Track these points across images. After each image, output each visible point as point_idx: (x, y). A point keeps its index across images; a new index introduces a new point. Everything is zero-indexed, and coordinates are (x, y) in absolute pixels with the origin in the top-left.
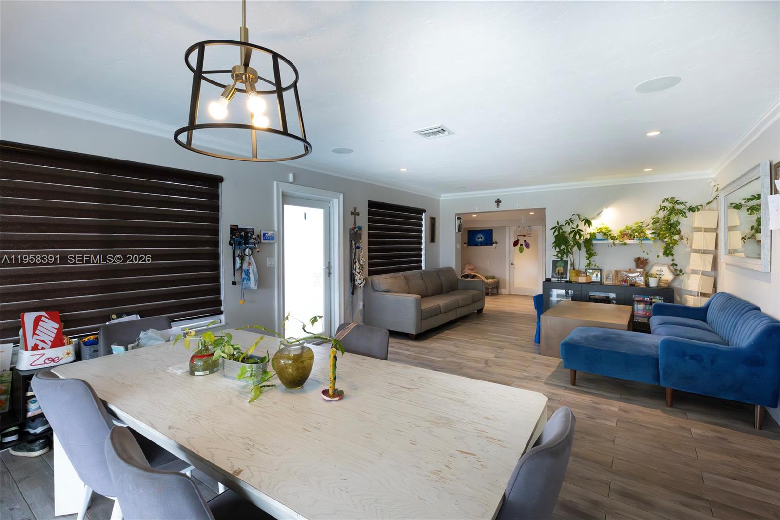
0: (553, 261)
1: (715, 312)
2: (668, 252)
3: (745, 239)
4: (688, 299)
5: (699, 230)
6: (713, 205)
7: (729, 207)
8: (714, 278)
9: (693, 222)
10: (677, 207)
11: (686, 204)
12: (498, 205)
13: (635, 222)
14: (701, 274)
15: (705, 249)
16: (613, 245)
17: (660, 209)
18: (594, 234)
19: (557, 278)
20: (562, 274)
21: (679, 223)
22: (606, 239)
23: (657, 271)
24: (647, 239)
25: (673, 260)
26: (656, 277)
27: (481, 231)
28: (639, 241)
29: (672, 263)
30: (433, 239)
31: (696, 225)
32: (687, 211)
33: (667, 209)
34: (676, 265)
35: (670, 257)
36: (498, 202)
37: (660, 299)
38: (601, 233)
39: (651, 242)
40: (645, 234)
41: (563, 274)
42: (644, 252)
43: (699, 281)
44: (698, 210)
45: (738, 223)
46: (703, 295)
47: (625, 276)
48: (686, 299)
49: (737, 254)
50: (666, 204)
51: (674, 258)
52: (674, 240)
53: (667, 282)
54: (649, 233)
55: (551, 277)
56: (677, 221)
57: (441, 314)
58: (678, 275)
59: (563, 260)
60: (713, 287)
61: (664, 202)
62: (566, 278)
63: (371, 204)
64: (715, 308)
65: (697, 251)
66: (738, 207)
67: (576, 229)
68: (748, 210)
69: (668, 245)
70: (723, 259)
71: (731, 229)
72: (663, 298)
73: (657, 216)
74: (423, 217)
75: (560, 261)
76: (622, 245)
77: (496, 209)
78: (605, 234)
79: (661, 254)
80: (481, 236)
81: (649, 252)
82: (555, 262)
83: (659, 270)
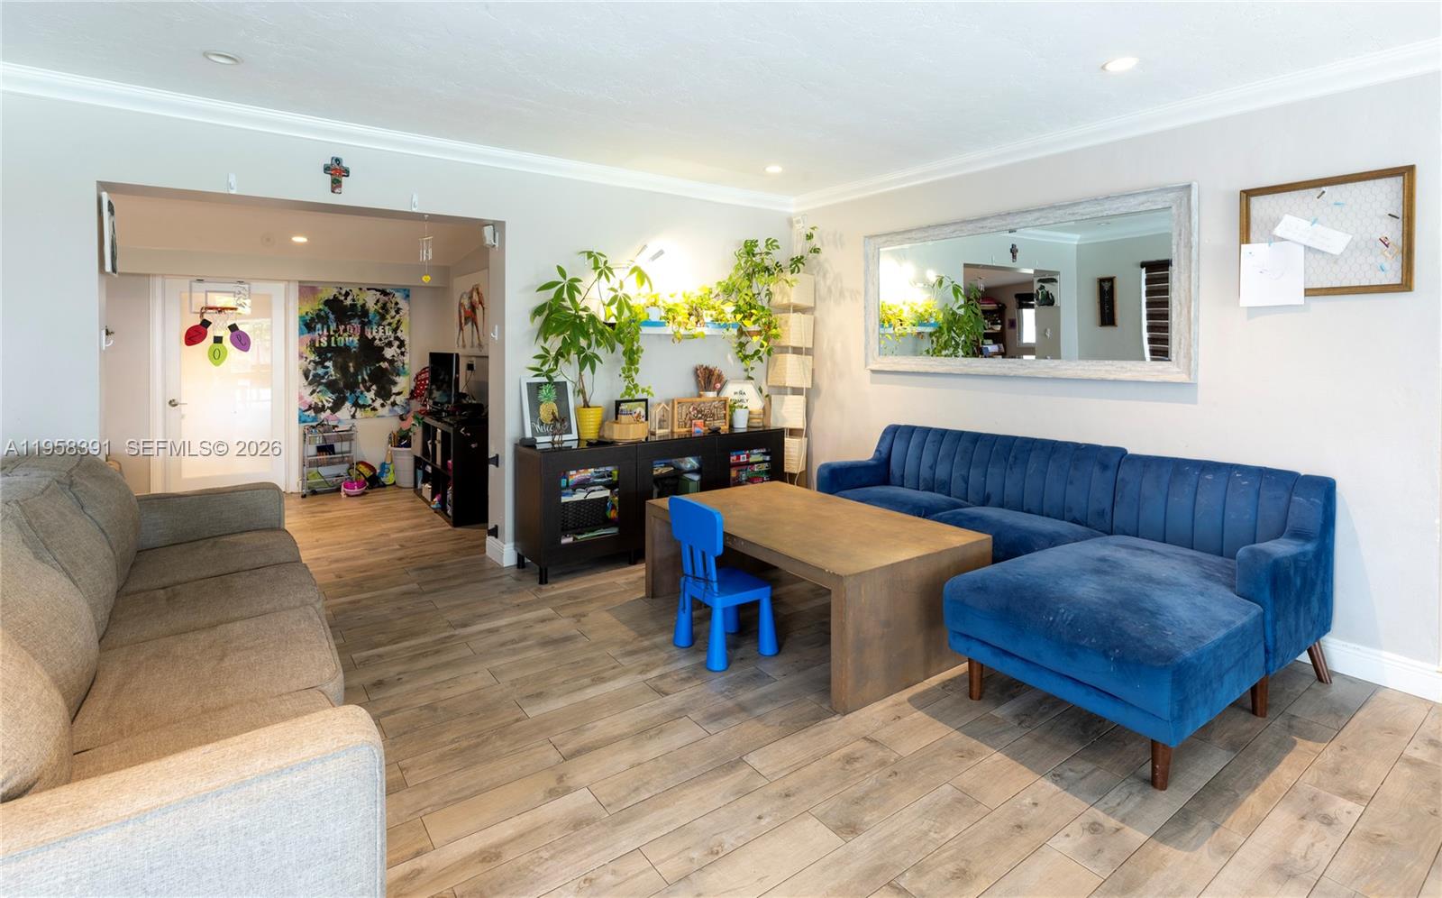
0: (528, 384)
12: (336, 184)
18: (644, 308)
19: (547, 434)
26: (744, 407)
41: (559, 423)
55: (531, 434)
59: (555, 379)
72: (765, 450)
75: (545, 383)
82: (535, 389)
83: (738, 391)
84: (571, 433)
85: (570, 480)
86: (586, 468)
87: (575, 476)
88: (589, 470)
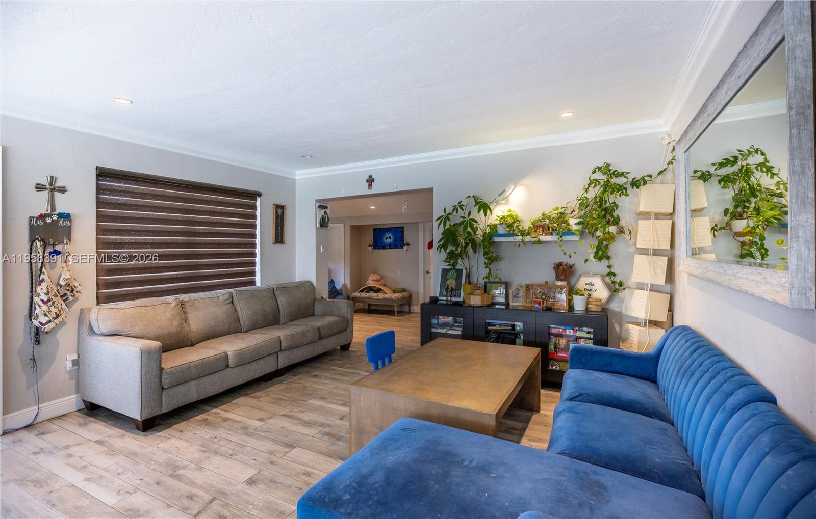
0: (442, 269)
1: (671, 369)
2: (602, 253)
3: (716, 230)
4: (631, 331)
5: (646, 215)
6: (668, 176)
7: (693, 178)
8: (669, 295)
9: (638, 205)
10: (614, 180)
11: (628, 176)
12: (370, 186)
13: (555, 206)
14: (650, 291)
15: (656, 247)
16: (521, 244)
17: (589, 185)
18: (495, 226)
19: (447, 296)
20: (452, 290)
21: (617, 206)
22: (513, 235)
23: (586, 284)
24: (570, 232)
25: (609, 267)
26: (583, 295)
27: (389, 230)
28: (558, 237)
29: (608, 271)
30: (279, 238)
31: (642, 208)
32: (628, 186)
33: (599, 183)
34: (614, 275)
35: (605, 262)
36: (370, 181)
37: (588, 332)
38: (504, 225)
39: (575, 238)
40: (569, 224)
41: (454, 291)
42: (565, 254)
43: (647, 303)
44: (645, 183)
45: (705, 204)
46: (654, 324)
47: (540, 293)
48: (628, 330)
49: (703, 256)
50: (599, 176)
51: (612, 263)
52: (609, 233)
53: (599, 303)
54: (573, 222)
55: (438, 295)
56: (614, 203)
57: (229, 369)
58: (616, 291)
59: (457, 268)
60: (669, 311)
61: (594, 172)
62: (459, 296)
63: (103, 174)
64: (671, 359)
65: (644, 252)
66: (705, 177)
67: (468, 219)
68: (720, 182)
69: (600, 242)
70: (684, 265)
71: (696, 212)
72: (592, 330)
73: (585, 195)
74: (258, 204)
75: (451, 269)
76: (534, 243)
77: (367, 192)
78: (510, 226)
79: (592, 256)
80: (390, 235)
81: (573, 255)
82: (445, 272)
83: (588, 282)
84: (460, 297)
85: (439, 321)
86: (449, 316)
87: (442, 320)
88: (450, 318)
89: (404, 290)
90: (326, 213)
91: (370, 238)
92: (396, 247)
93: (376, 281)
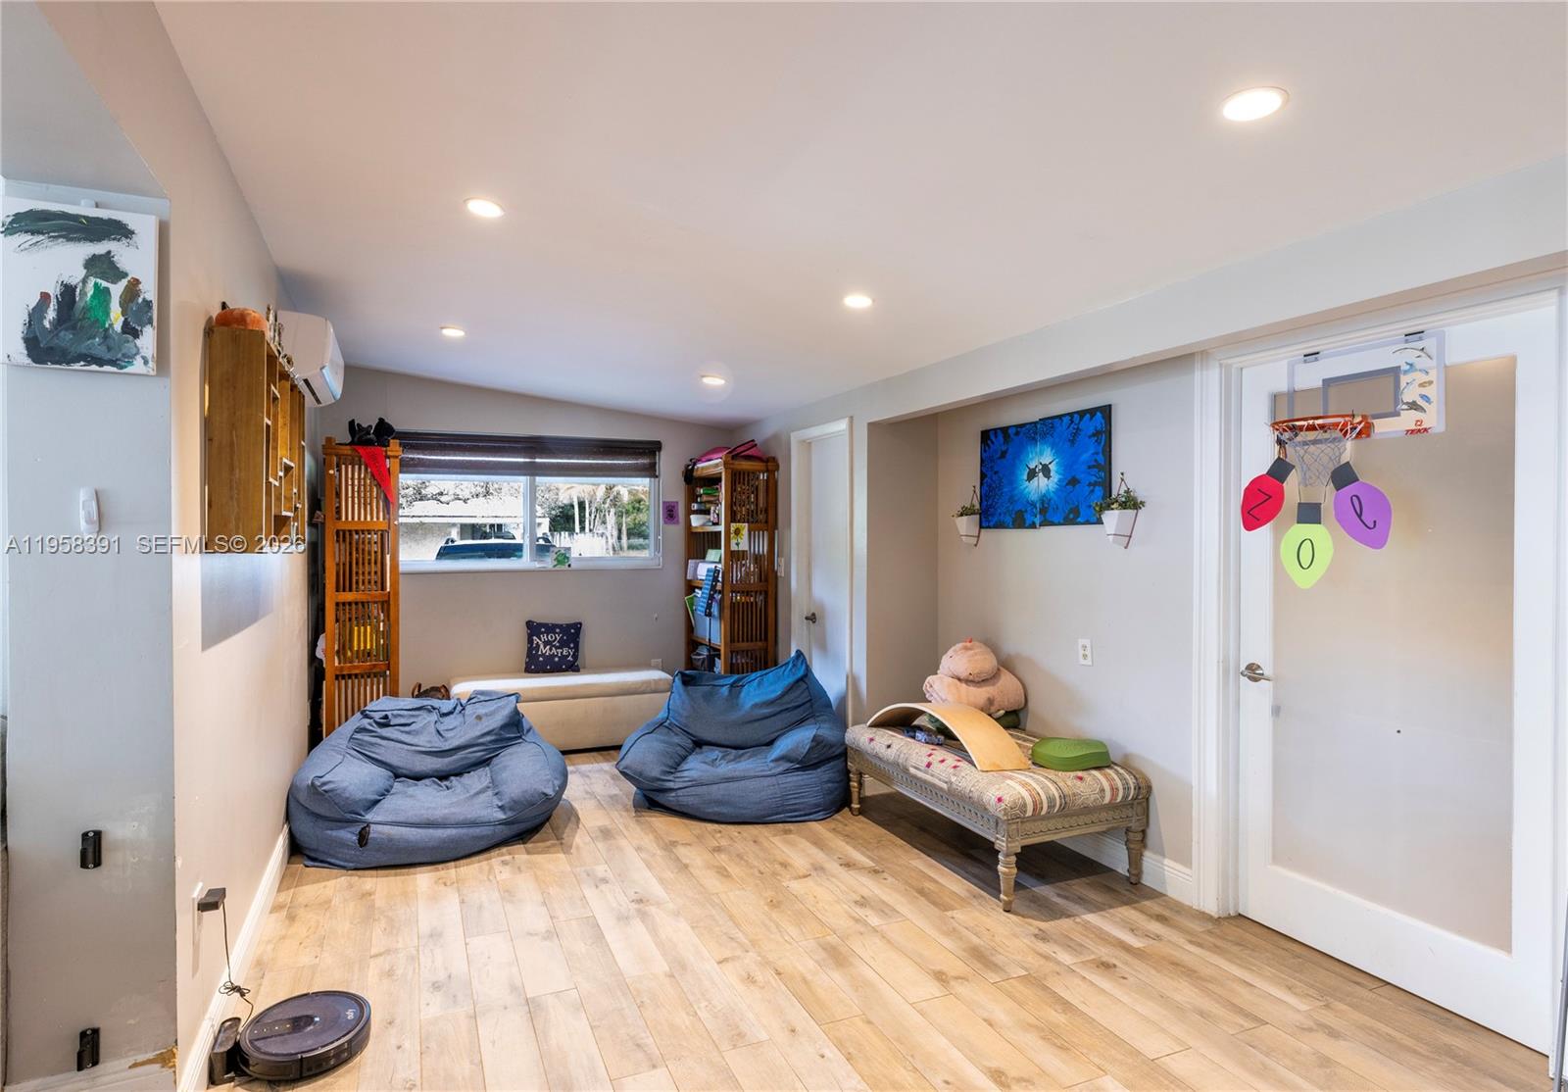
27: (1044, 429)
80: (1048, 456)
89: (1099, 759)
90: (103, 267)
91: (963, 478)
92: (1072, 518)
93: (968, 681)
